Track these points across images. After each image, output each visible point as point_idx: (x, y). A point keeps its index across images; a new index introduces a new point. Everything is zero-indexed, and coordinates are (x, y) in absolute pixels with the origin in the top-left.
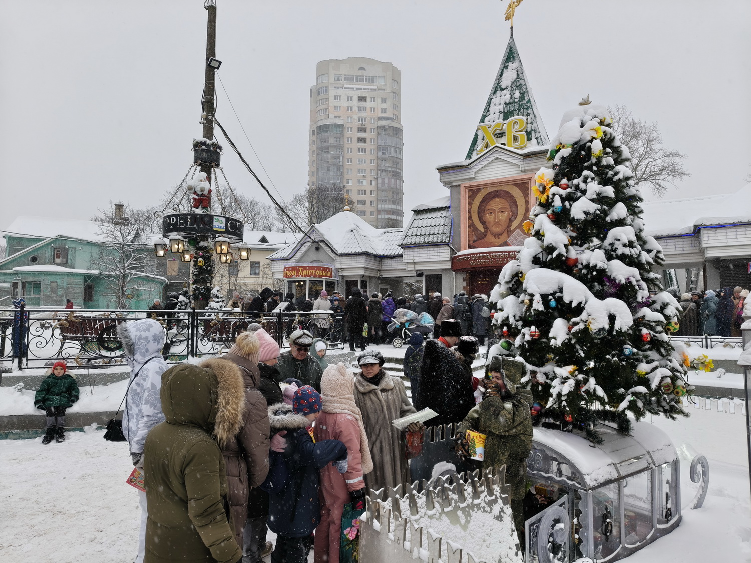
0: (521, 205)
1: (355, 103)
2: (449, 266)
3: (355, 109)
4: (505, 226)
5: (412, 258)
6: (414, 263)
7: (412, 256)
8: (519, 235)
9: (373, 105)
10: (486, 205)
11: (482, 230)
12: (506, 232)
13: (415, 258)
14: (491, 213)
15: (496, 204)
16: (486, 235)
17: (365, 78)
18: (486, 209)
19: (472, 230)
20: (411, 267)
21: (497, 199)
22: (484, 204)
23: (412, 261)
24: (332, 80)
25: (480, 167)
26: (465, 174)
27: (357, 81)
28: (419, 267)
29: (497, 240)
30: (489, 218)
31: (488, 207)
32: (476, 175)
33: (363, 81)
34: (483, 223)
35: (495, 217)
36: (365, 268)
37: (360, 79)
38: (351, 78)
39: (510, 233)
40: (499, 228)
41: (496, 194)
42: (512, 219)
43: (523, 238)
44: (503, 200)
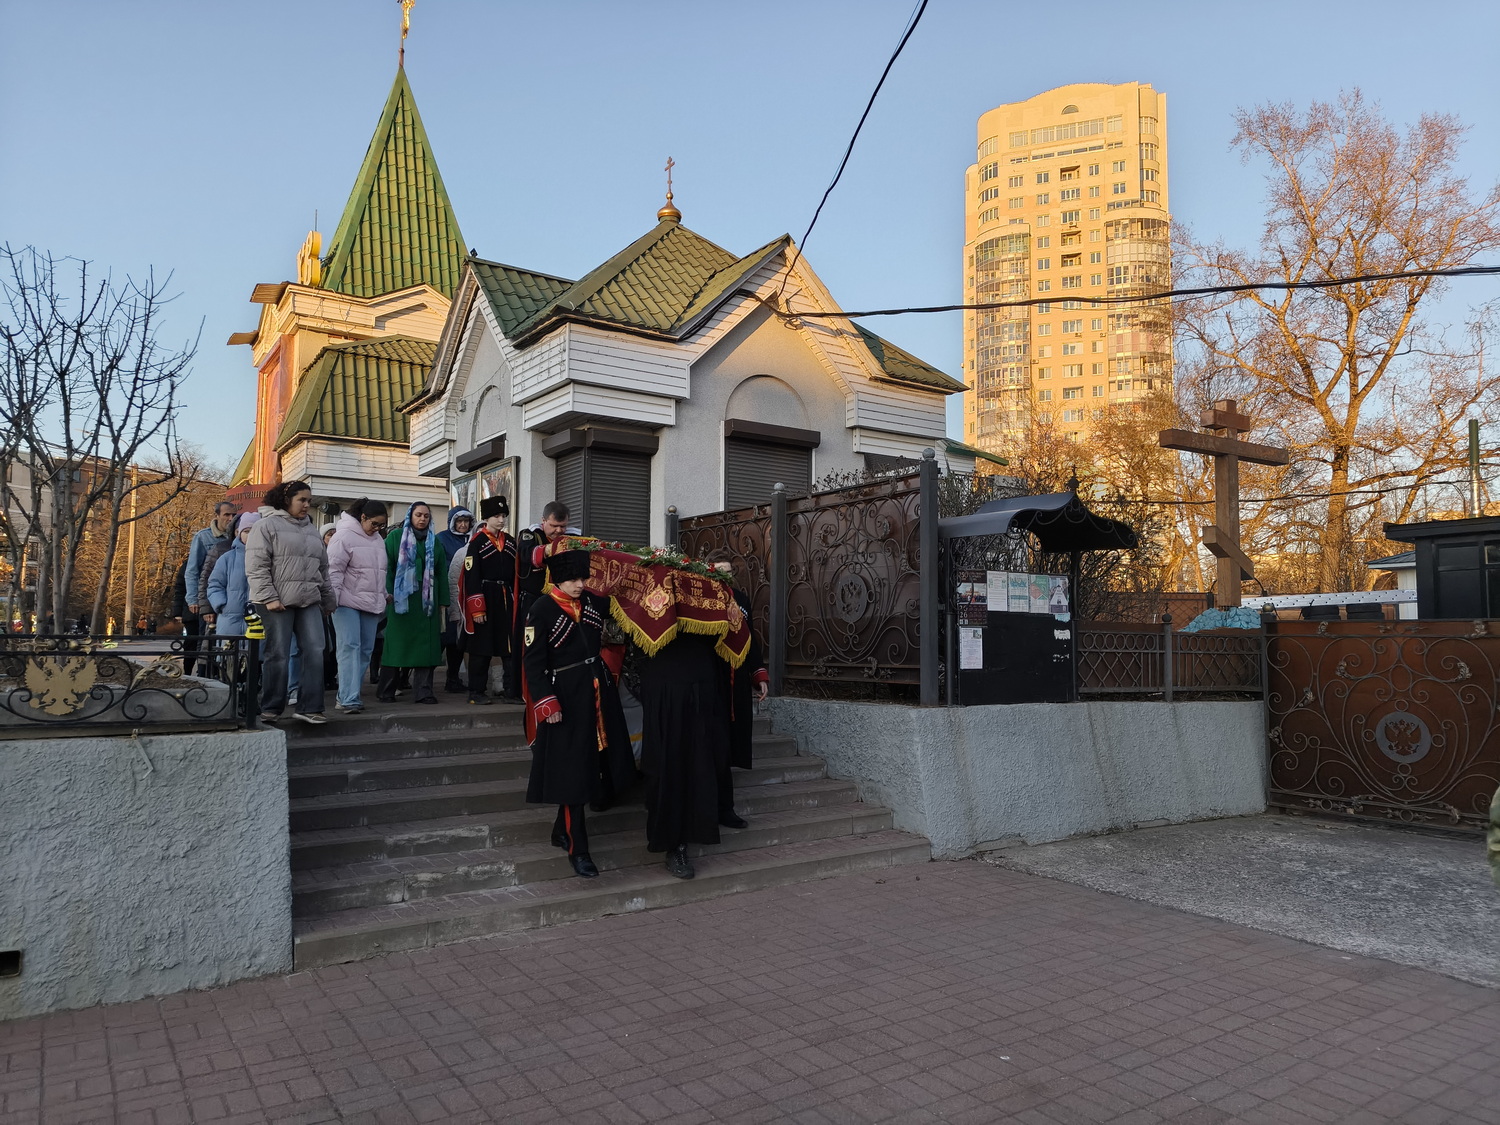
1: (1055, 185)
3: (1055, 196)
9: (1095, 181)
17: (1077, 127)
24: (1005, 148)
27: (1059, 137)
33: (1073, 135)
37: (1066, 132)
38: (1046, 134)
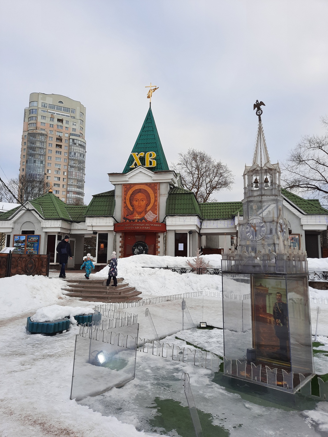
0: (153, 198)
1: (55, 122)
2: (112, 229)
3: (55, 126)
5: (91, 223)
6: (92, 226)
7: (91, 222)
8: (151, 214)
9: (67, 126)
10: (134, 196)
11: (132, 210)
13: (93, 223)
14: (136, 201)
15: (139, 196)
17: (62, 108)
19: (126, 210)
20: (90, 229)
21: (140, 194)
22: (133, 195)
23: (91, 225)
24: (40, 106)
25: (131, 175)
26: (122, 178)
27: (57, 109)
28: (95, 229)
29: (139, 216)
30: (135, 203)
31: (135, 197)
32: (129, 180)
33: (61, 110)
34: (132, 206)
35: (139, 203)
36: (61, 228)
37: (59, 108)
38: (53, 107)
39: (146, 212)
40: (140, 209)
41: (139, 191)
42: (147, 205)
43: (153, 215)
44: (143, 194)
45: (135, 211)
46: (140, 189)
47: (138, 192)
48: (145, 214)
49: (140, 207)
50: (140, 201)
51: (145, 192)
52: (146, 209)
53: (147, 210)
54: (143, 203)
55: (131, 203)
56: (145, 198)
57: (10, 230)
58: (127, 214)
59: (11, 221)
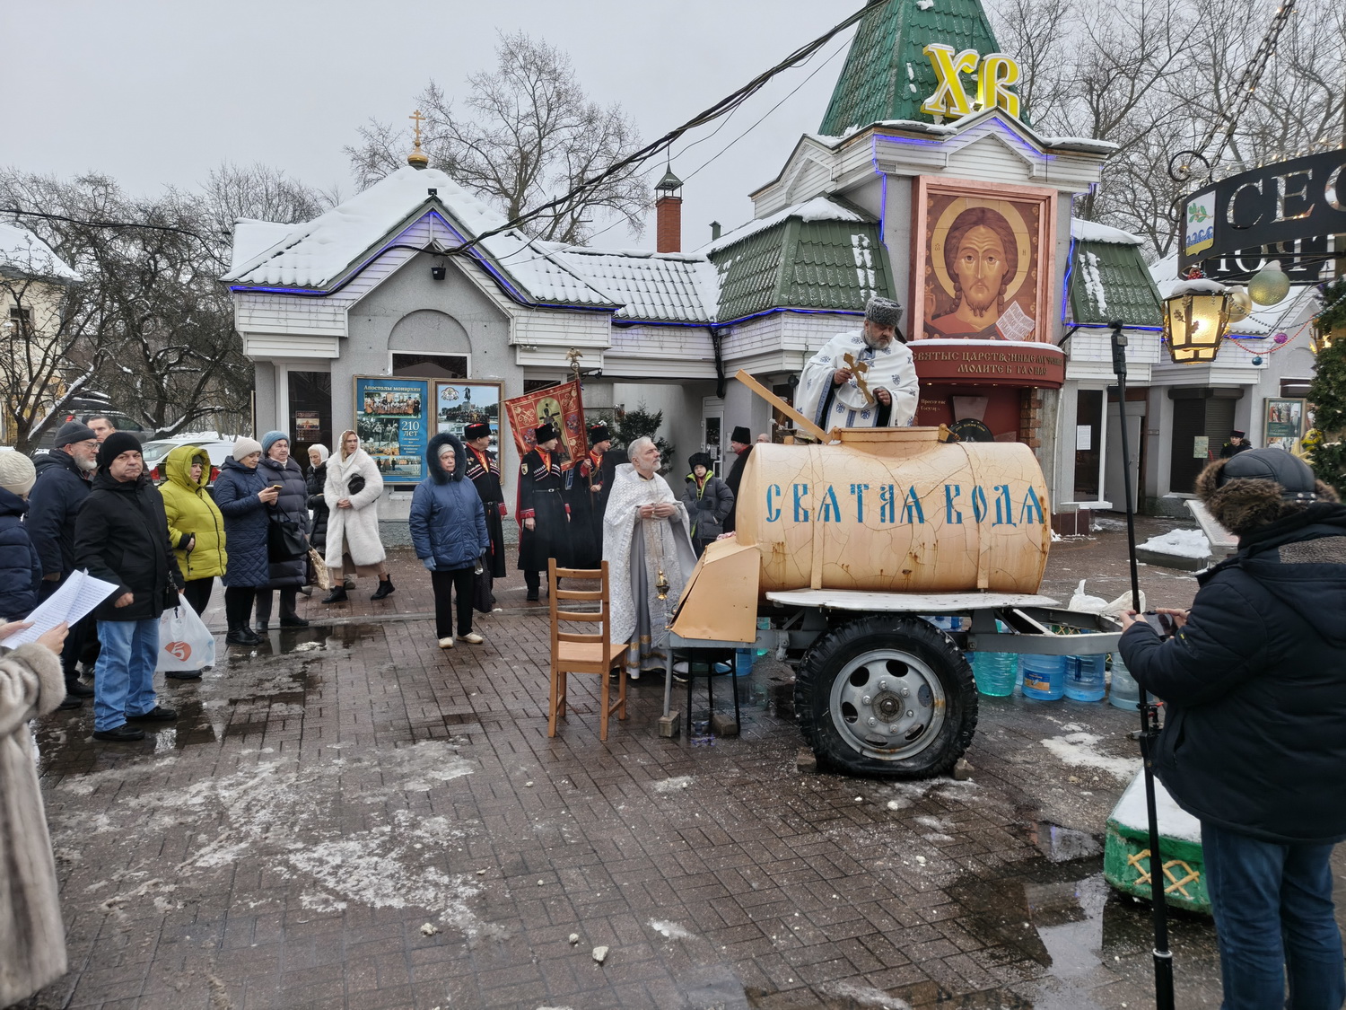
0: (1024, 252)
4: (994, 291)
5: (803, 341)
7: (805, 334)
8: (1017, 316)
10: (962, 236)
11: (952, 293)
12: (995, 303)
13: (811, 341)
14: (969, 257)
15: (981, 238)
16: (957, 306)
18: (961, 246)
19: (932, 291)
21: (982, 229)
22: (957, 234)
23: (803, 348)
25: (960, 145)
26: (928, 155)
29: (978, 319)
30: (966, 267)
31: (965, 243)
32: (948, 163)
34: (954, 277)
35: (977, 267)
39: (1001, 308)
40: (982, 293)
41: (978, 217)
42: (1006, 278)
43: (1023, 321)
44: (992, 234)
45: (964, 300)
46: (983, 210)
47: (976, 223)
48: (1000, 313)
49: (980, 283)
50: (984, 258)
51: (1000, 224)
52: (1001, 293)
53: (1007, 297)
54: (993, 269)
55: (949, 265)
56: (1001, 249)
57: (331, 351)
58: (933, 309)
59: (336, 303)
